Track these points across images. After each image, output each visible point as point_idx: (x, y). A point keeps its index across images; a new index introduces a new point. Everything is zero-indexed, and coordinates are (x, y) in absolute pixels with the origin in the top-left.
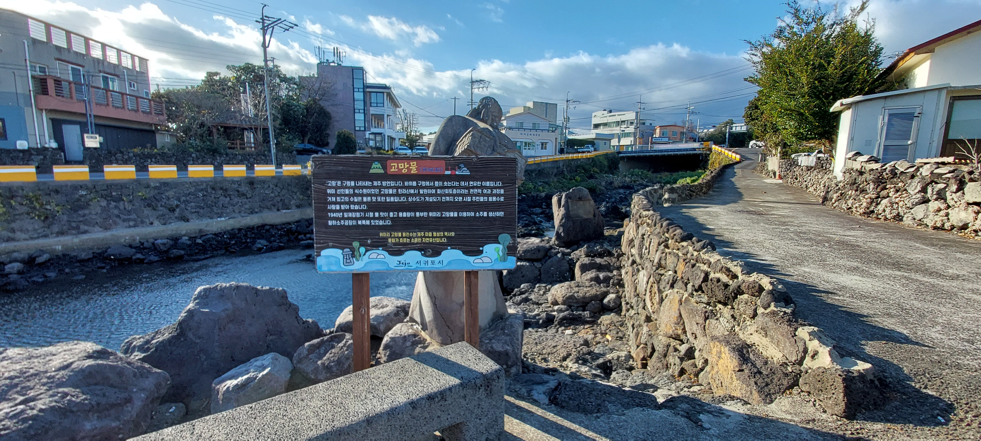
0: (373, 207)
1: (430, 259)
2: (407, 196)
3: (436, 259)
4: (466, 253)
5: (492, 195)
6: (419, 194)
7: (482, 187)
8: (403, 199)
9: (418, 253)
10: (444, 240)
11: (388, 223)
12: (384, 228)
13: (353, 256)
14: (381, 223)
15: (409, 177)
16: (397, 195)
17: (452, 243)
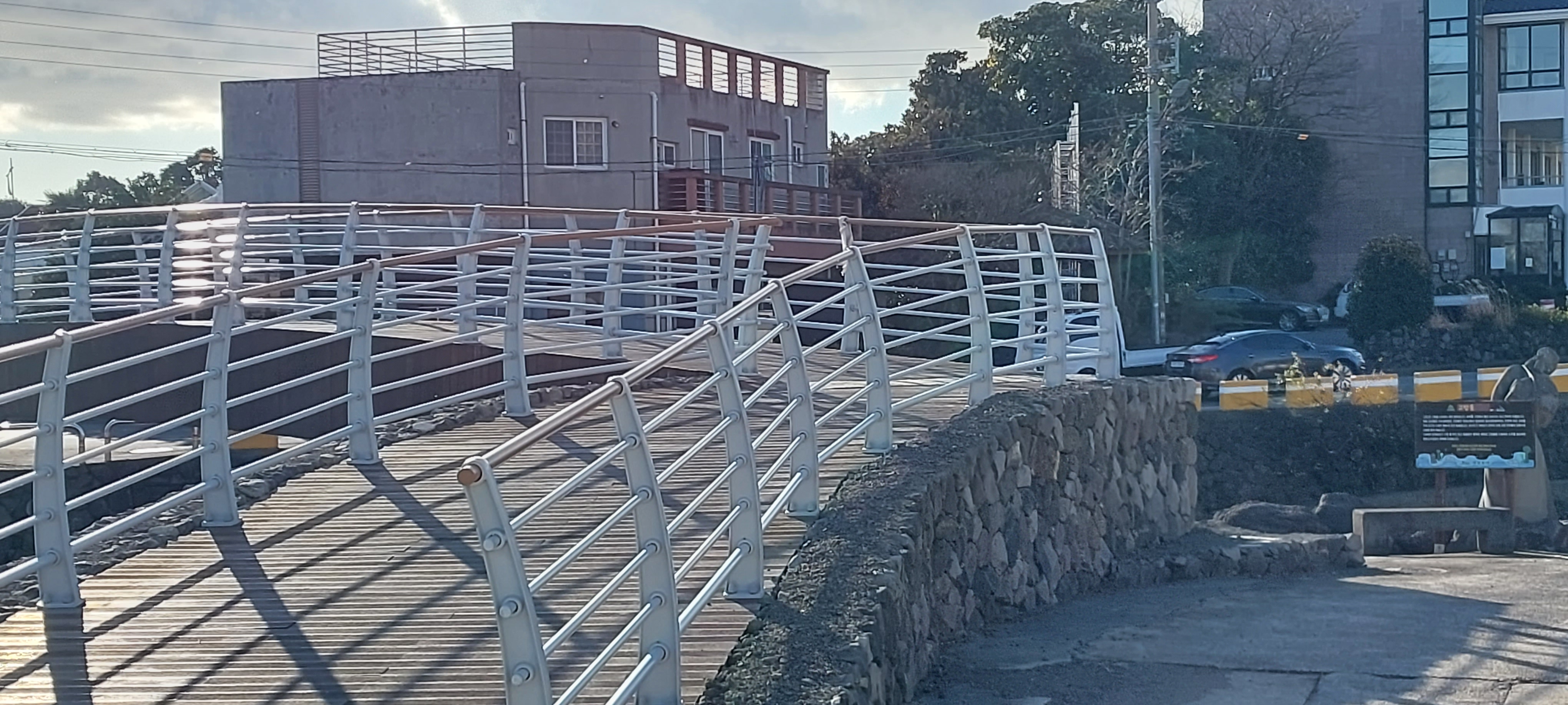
0: (1448, 430)
1: (1481, 461)
2: (1468, 424)
3: (1485, 461)
4: (1502, 457)
5: (1518, 423)
6: (1475, 423)
7: (1512, 419)
8: (1465, 426)
9: (1474, 457)
10: (1490, 450)
11: (1457, 439)
12: (1454, 442)
13: (1436, 457)
14: (1452, 439)
15: (1470, 413)
16: (1462, 423)
17: (1494, 452)
